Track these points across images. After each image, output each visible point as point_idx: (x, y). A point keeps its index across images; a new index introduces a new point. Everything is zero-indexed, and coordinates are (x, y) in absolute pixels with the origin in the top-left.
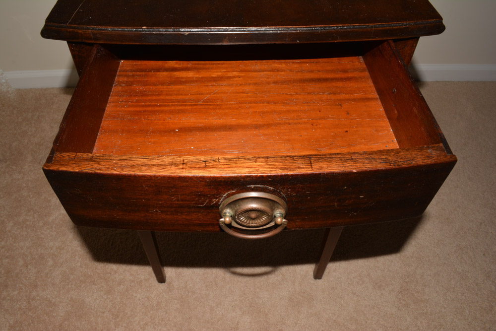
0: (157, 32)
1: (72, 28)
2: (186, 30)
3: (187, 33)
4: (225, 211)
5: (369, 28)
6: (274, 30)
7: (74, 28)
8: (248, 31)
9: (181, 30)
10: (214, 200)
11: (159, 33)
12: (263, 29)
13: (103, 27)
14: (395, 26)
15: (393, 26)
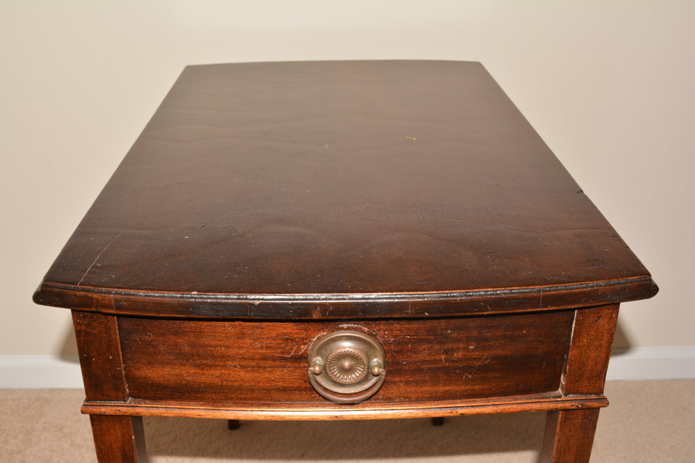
0: (213, 300)
1: (84, 290)
2: (257, 297)
3: (257, 302)
4: (314, 360)
5: (535, 292)
6: (390, 298)
7: (89, 291)
8: (350, 299)
9: (249, 297)
10: (302, 347)
11: (216, 301)
12: (373, 297)
13: (132, 292)
14: (575, 289)
15: (572, 289)
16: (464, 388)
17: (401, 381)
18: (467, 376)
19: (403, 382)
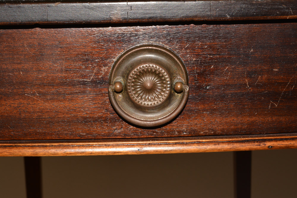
16: (270, 119)
17: (204, 110)
18: (272, 105)
19: (207, 111)
